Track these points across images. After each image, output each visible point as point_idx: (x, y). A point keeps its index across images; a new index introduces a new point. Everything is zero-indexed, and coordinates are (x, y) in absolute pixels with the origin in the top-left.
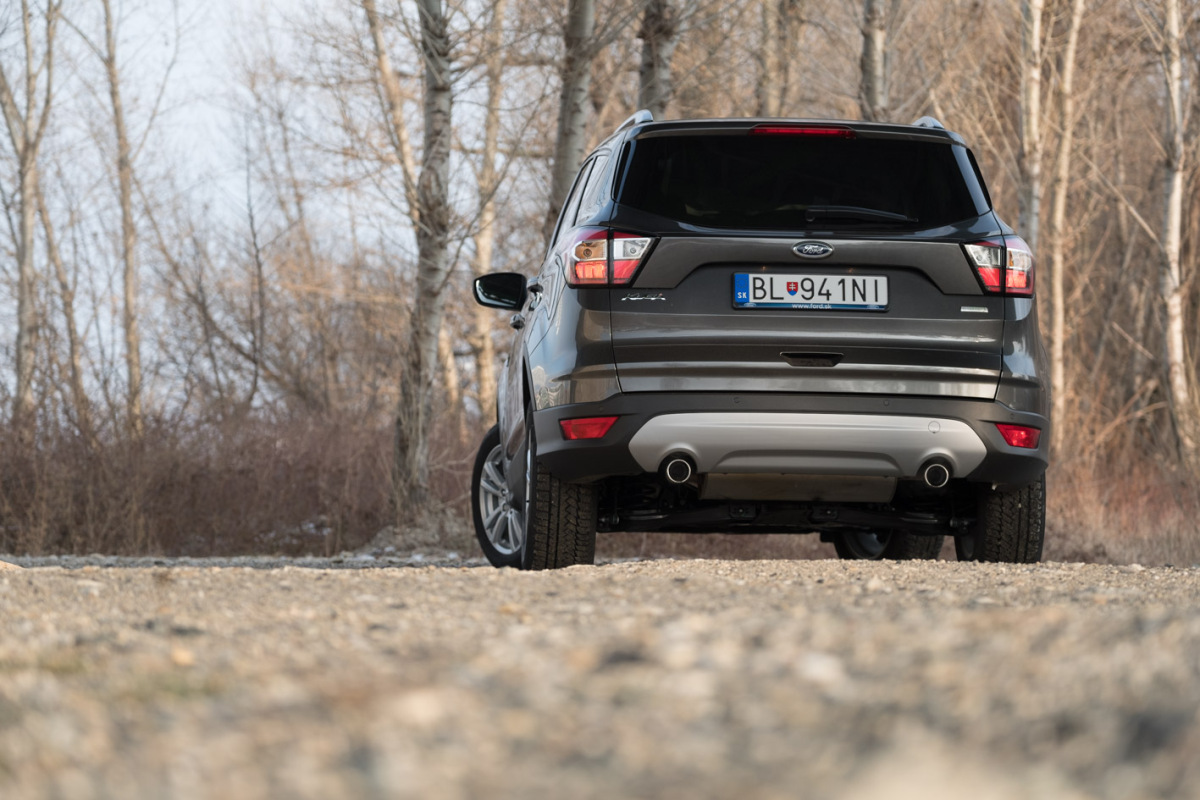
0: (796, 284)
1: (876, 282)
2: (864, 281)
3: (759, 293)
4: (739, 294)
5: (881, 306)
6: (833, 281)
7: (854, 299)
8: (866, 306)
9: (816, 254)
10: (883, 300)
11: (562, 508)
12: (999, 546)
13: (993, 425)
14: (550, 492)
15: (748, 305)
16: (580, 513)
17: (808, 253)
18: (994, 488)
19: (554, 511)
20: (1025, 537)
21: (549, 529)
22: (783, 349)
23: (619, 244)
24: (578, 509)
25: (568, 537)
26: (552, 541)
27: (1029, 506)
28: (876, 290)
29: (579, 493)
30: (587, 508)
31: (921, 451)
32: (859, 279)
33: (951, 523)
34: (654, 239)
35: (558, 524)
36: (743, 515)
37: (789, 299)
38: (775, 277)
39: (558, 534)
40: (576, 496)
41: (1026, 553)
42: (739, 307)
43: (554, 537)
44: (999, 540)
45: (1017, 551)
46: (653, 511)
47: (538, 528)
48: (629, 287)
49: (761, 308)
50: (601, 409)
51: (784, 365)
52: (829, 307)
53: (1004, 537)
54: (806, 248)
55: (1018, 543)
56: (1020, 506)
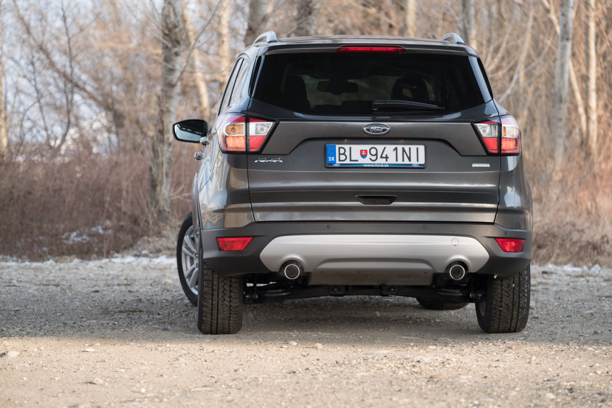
0: (366, 151)
1: (417, 148)
2: (410, 148)
3: (343, 157)
4: (330, 158)
5: (420, 165)
6: (389, 149)
7: (403, 161)
8: (411, 165)
9: (378, 132)
10: (422, 161)
11: (221, 291)
12: (500, 311)
13: (493, 239)
14: (212, 281)
15: (335, 165)
16: (232, 294)
17: (373, 132)
18: (495, 277)
19: (215, 293)
20: (517, 305)
21: (212, 304)
22: (357, 193)
23: (253, 126)
24: (231, 292)
25: (224, 309)
26: (215, 312)
27: (519, 287)
28: (417, 154)
29: (231, 281)
30: (236, 291)
31: (447, 257)
32: (407, 147)
33: (471, 295)
34: (274, 123)
35: (218, 301)
36: (337, 292)
37: (361, 161)
38: (352, 146)
39: (218, 307)
40: (229, 284)
41: (518, 315)
42: (330, 166)
43: (216, 309)
44: (501, 307)
45: (512, 314)
46: (280, 290)
47: (205, 304)
48: (259, 153)
49: (343, 167)
50: (242, 232)
51: (358, 203)
52: (387, 166)
53: (503, 305)
54: (372, 128)
55: (513, 309)
56: (514, 285)
